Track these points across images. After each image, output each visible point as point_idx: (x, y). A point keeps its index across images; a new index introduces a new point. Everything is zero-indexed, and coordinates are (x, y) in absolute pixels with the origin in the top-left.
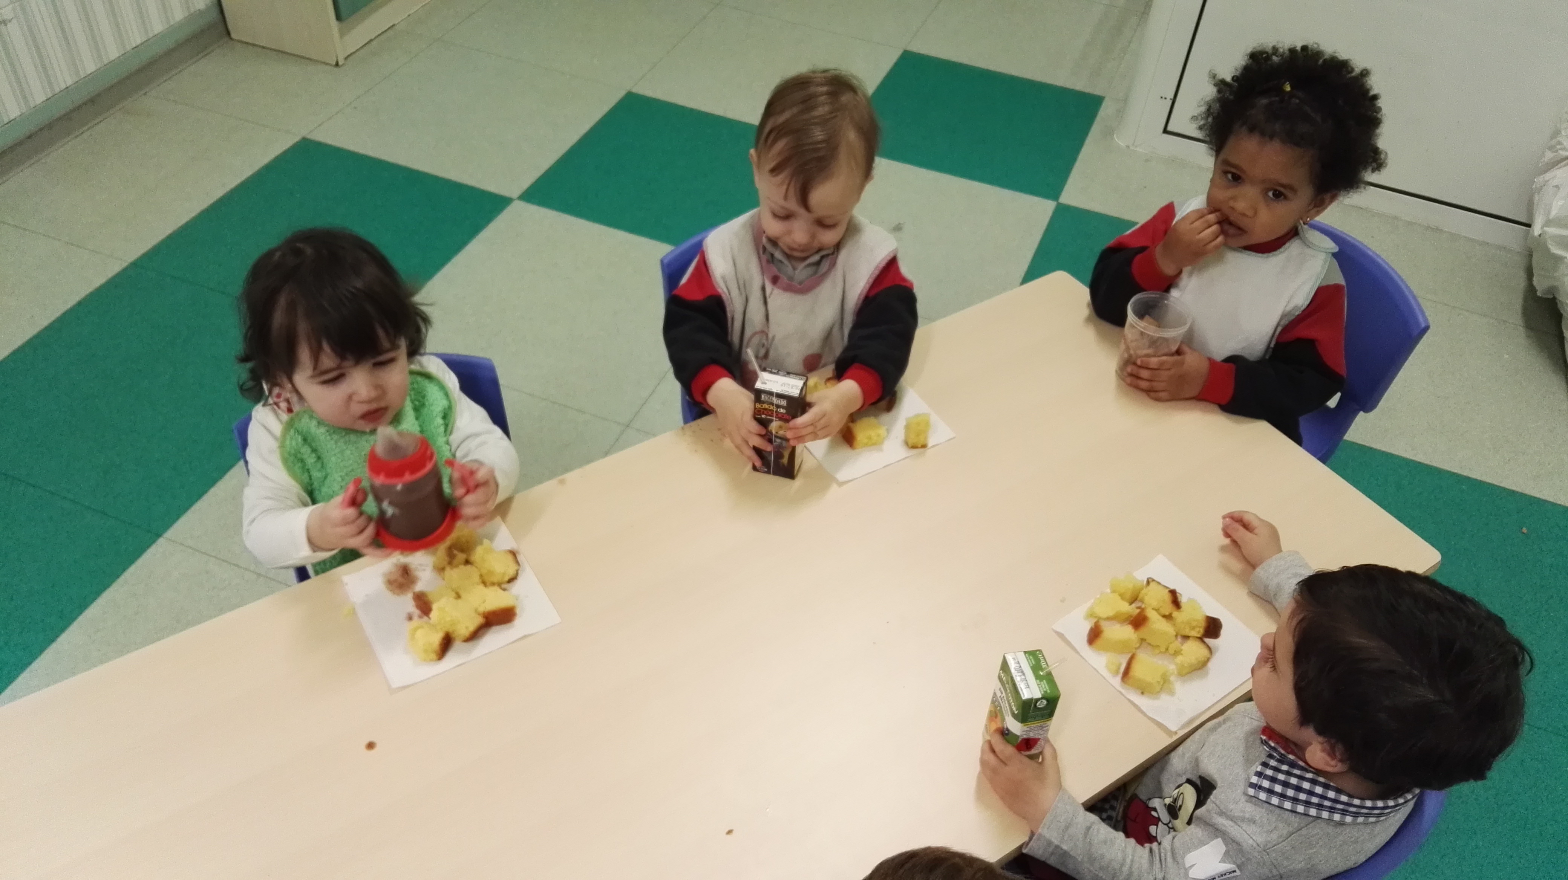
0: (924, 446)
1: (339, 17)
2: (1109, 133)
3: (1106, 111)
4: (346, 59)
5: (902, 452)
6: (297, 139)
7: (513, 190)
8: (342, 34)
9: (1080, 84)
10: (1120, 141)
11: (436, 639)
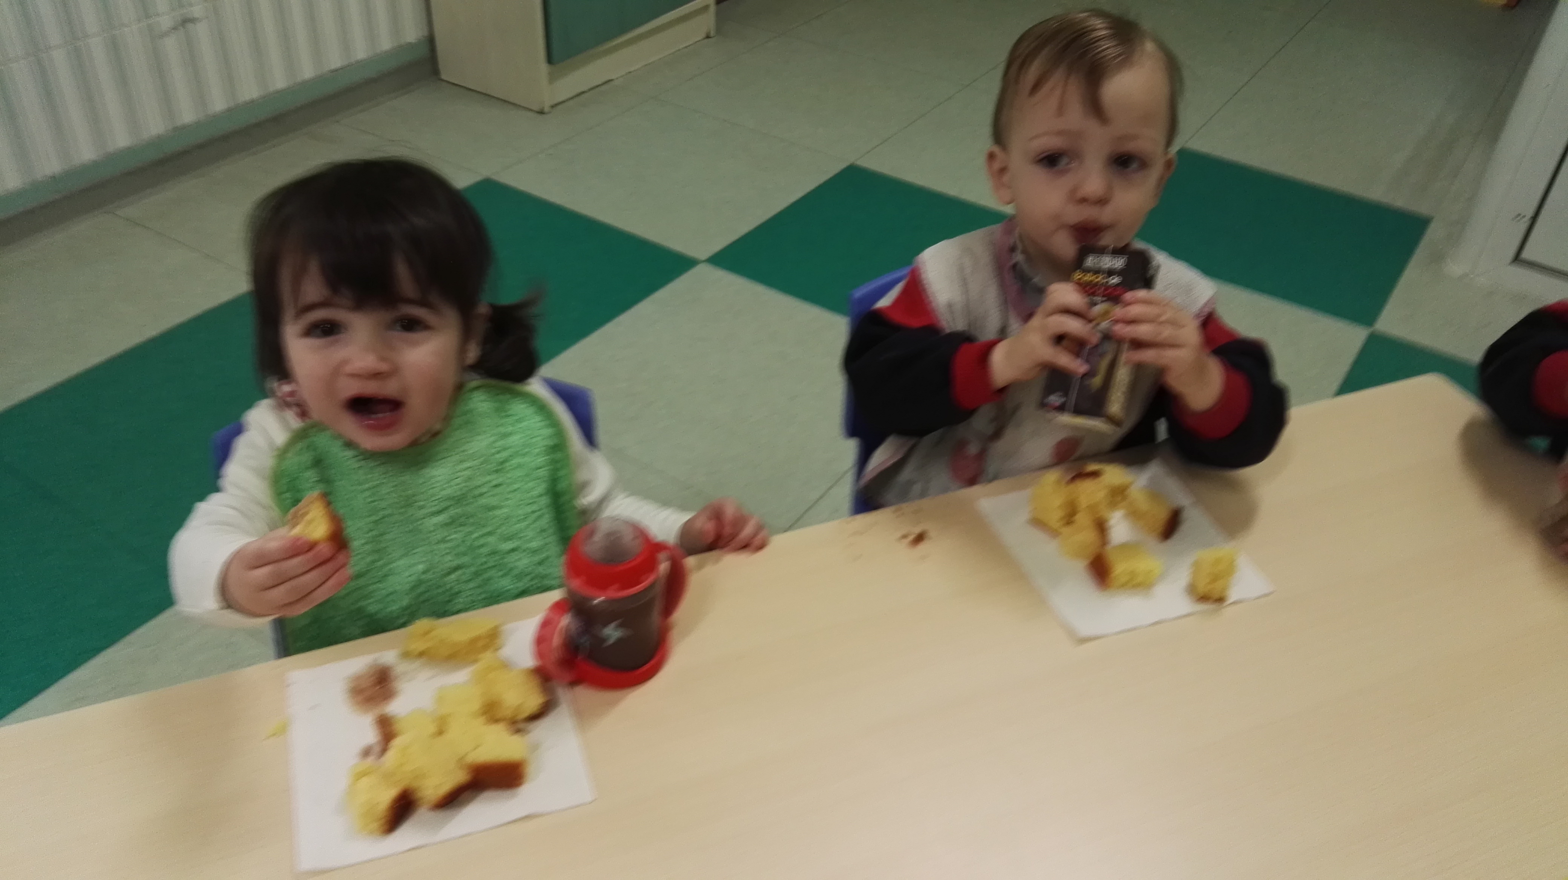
0: (1220, 600)
1: (550, 60)
2: (1438, 258)
3: (1433, 234)
4: (553, 107)
5: (1183, 605)
6: (478, 178)
7: (702, 250)
8: (552, 78)
9: (1400, 201)
10: (1455, 268)
11: (386, 796)
